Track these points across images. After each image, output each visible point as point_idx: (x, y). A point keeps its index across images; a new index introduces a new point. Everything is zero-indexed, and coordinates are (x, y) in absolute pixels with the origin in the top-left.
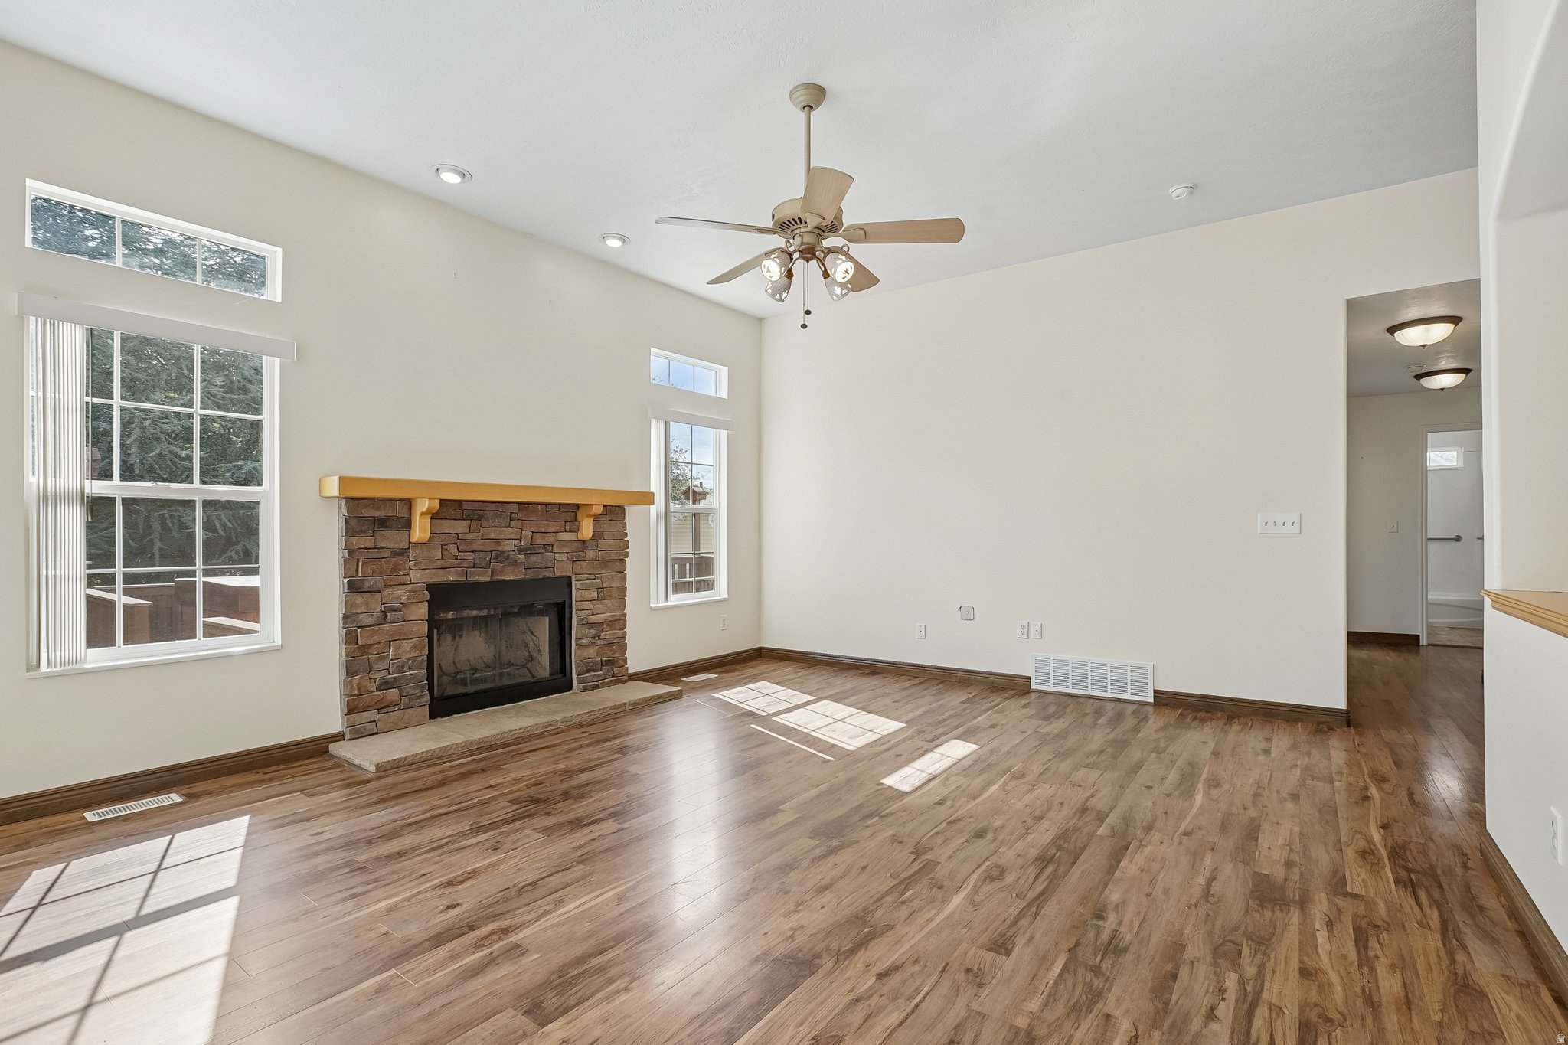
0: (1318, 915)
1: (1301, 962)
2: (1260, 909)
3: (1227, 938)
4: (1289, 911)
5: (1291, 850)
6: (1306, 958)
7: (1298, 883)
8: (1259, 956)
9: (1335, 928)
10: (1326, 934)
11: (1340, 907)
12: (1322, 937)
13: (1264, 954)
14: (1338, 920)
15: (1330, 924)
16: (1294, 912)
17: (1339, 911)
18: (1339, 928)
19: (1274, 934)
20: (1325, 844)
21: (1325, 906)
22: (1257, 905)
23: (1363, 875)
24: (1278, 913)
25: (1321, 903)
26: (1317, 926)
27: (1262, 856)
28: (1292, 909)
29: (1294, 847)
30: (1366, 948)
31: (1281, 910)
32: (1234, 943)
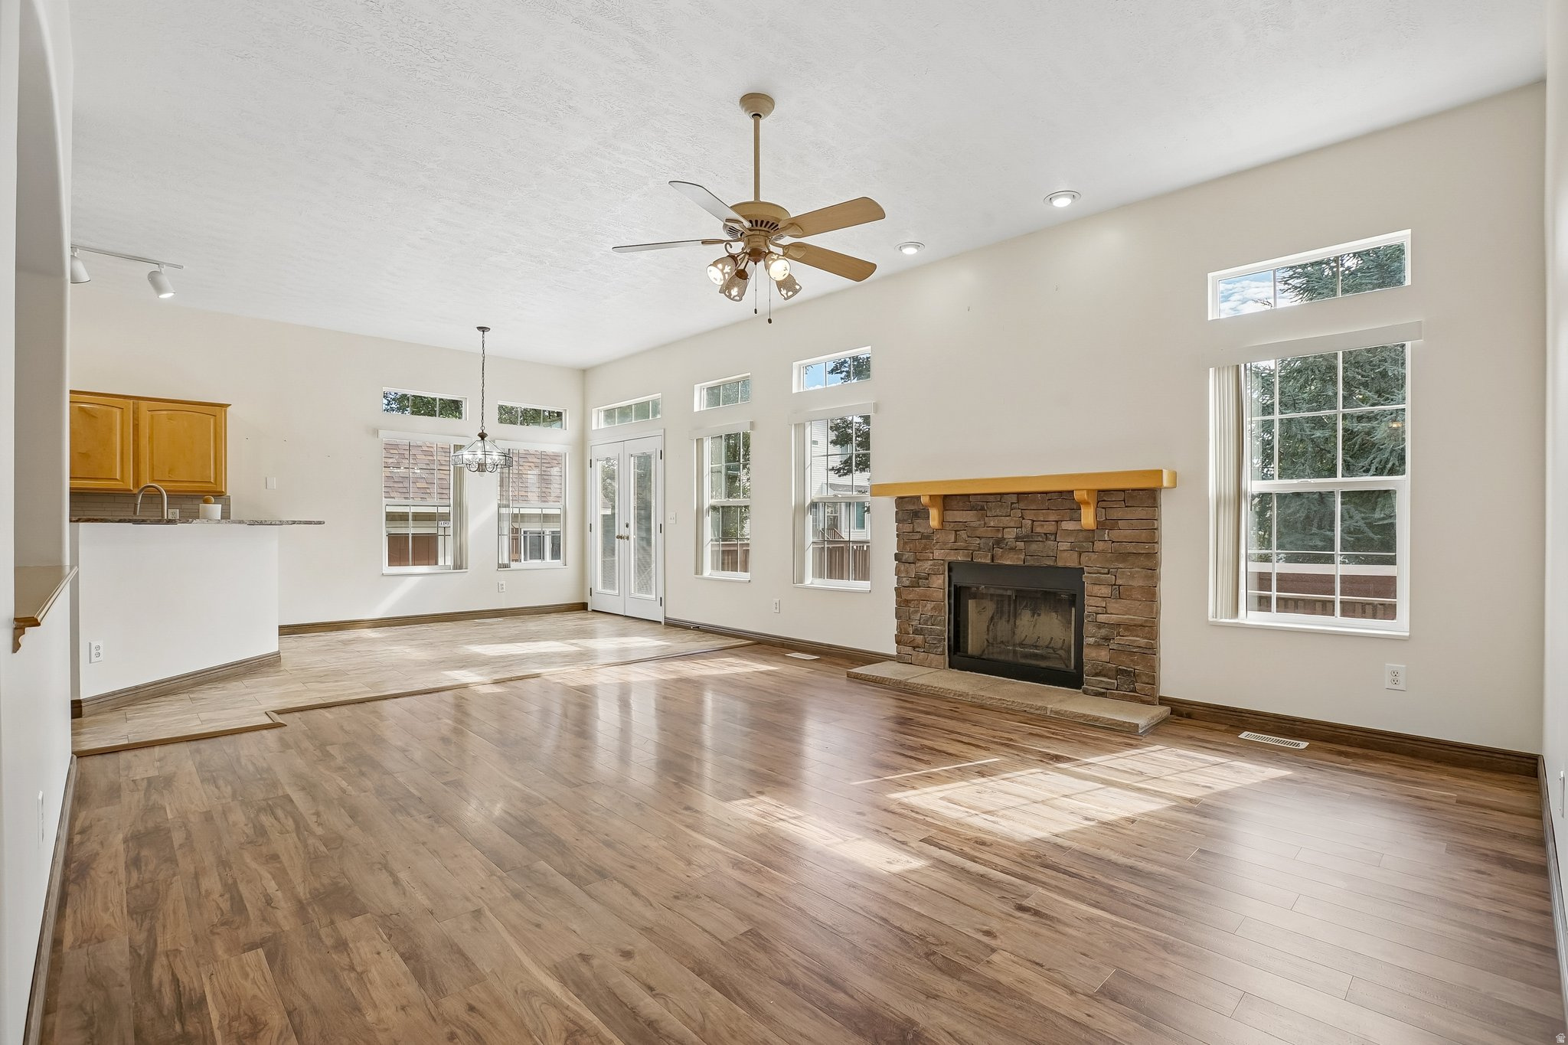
0: (282, 904)
1: (280, 862)
2: (335, 880)
3: (341, 848)
4: (310, 893)
5: (352, 968)
6: (279, 866)
7: (318, 926)
8: (312, 850)
9: (264, 900)
10: (270, 891)
11: (265, 924)
12: (272, 886)
13: (309, 853)
14: (263, 909)
15: (269, 901)
16: (305, 894)
17: (264, 920)
18: (259, 903)
19: (311, 868)
20: (315, 1011)
21: (279, 914)
22: (340, 883)
23: (248, 984)
24: (318, 885)
25: (285, 917)
26: (279, 893)
27: (377, 936)
28: (308, 896)
29: (353, 975)
30: (232, 898)
31: (316, 889)
32: (333, 849)
